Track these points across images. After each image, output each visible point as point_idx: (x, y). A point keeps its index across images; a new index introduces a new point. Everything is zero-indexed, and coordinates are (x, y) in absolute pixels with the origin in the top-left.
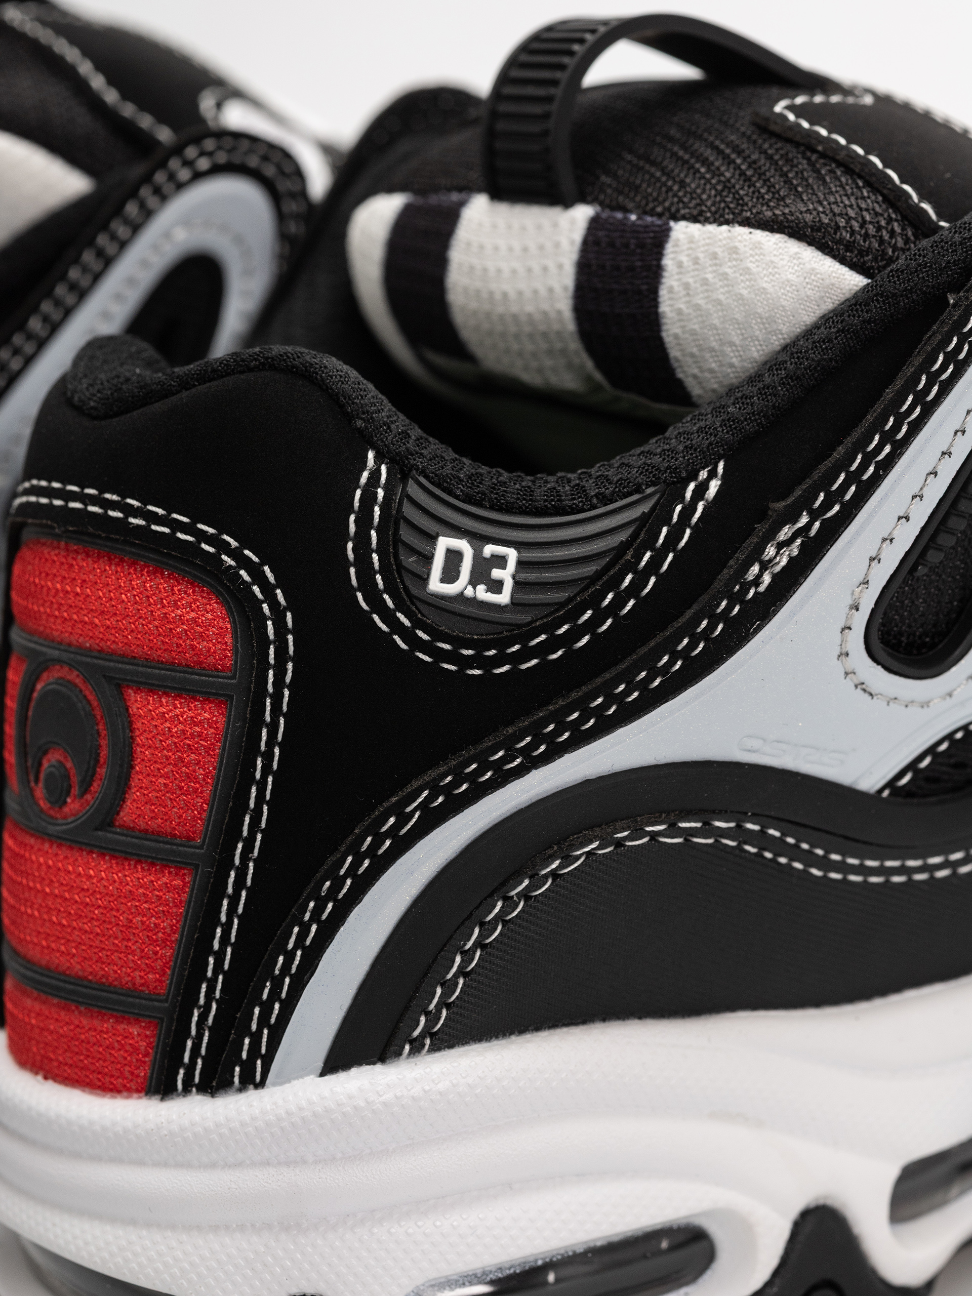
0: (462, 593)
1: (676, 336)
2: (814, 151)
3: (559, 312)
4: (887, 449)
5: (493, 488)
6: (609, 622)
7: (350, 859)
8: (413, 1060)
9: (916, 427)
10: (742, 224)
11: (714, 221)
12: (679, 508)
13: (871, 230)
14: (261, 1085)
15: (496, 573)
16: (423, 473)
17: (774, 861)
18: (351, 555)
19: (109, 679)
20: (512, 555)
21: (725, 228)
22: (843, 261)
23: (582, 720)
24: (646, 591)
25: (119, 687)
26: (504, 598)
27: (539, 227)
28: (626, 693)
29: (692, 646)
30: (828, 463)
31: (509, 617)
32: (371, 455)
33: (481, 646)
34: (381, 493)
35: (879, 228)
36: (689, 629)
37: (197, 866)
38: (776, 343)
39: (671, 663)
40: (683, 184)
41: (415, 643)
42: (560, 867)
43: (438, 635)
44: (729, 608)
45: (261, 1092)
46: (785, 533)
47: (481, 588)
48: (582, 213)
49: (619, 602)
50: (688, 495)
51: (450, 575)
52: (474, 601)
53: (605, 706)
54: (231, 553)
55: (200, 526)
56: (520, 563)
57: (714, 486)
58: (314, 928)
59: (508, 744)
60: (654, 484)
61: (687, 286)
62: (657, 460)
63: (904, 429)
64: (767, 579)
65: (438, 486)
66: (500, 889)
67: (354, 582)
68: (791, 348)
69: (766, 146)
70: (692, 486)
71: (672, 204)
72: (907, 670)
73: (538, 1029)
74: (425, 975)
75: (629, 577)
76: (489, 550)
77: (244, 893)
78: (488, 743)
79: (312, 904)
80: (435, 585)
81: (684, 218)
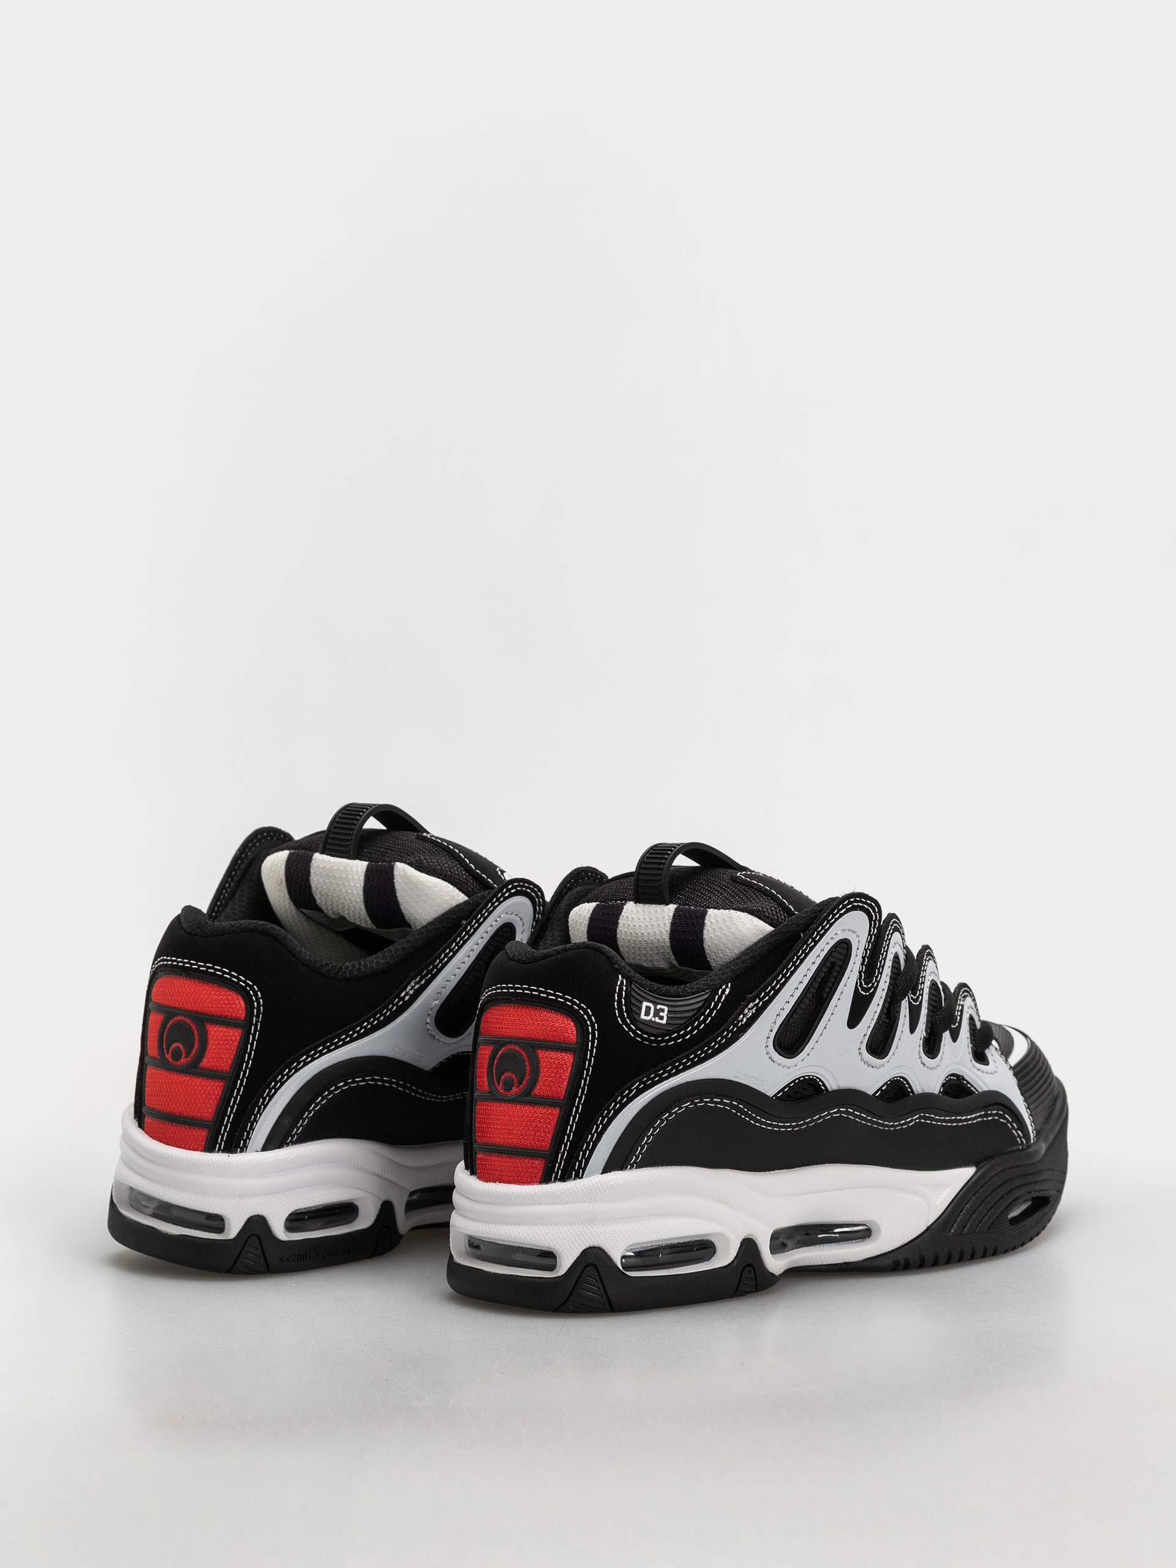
0: (651, 1020)
1: (709, 946)
2: (753, 888)
3: (664, 939)
4: (784, 979)
5: (657, 988)
6: (696, 1031)
7: (613, 1104)
8: (631, 1171)
9: (792, 973)
10: (734, 909)
11: (723, 909)
12: (717, 997)
13: (775, 913)
14: (582, 1177)
15: (661, 1014)
16: (636, 982)
17: (740, 1116)
18: (616, 1007)
19: (531, 1047)
20: (666, 1009)
21: (727, 911)
22: (766, 922)
23: (687, 1062)
24: (708, 1022)
25: (534, 1049)
26: (664, 1022)
27: (656, 911)
28: (701, 1054)
29: (721, 1040)
30: (765, 983)
31: (666, 1028)
32: (620, 976)
33: (656, 1036)
34: (624, 988)
35: (777, 913)
36: (721, 1034)
37: (562, 1107)
38: (743, 948)
39: (715, 1045)
40: (710, 897)
41: (636, 1035)
42: (678, 1110)
43: (643, 1032)
44: (733, 1028)
45: (581, 1180)
46: (751, 1005)
47: (657, 1019)
48: (672, 907)
49: (699, 1025)
50: (720, 993)
51: (647, 1013)
53: (694, 1058)
54: (577, 1005)
55: (566, 996)
56: (668, 1011)
57: (728, 991)
58: (601, 1126)
59: (664, 1069)
60: (709, 989)
61: (714, 929)
62: (709, 982)
63: (789, 973)
64: (745, 1020)
65: (641, 986)
66: (659, 1116)
67: (617, 1015)
68: (750, 949)
69: (736, 886)
70: (721, 990)
71: (707, 904)
72: (785, 1055)
73: (667, 1165)
74: (636, 1142)
75: (703, 1017)
76: (659, 1007)
77: (578, 1115)
78: (657, 1068)
79: (600, 1118)
80: (643, 1016)
81: (712, 908)
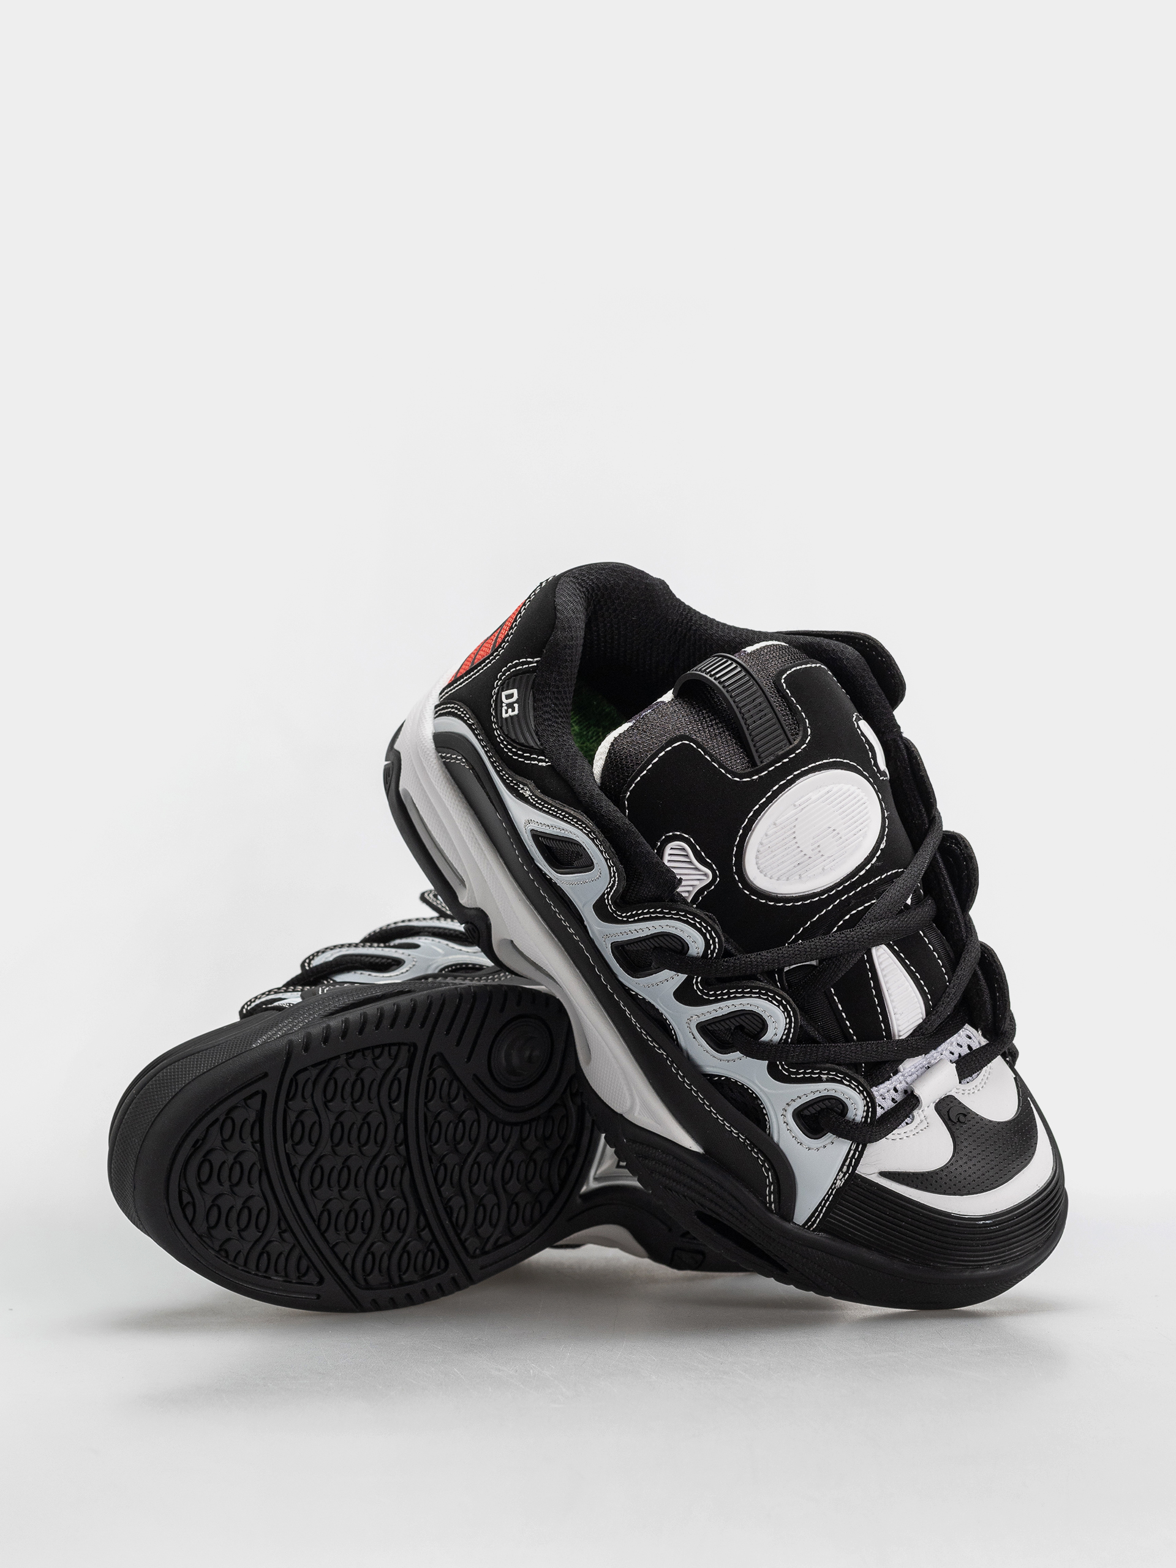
0: (503, 702)
15: (510, 710)
26: (504, 716)
34: (526, 666)
47: (506, 708)
51: (507, 697)
52: (502, 707)
56: (514, 716)
76: (516, 705)
80: (504, 694)
